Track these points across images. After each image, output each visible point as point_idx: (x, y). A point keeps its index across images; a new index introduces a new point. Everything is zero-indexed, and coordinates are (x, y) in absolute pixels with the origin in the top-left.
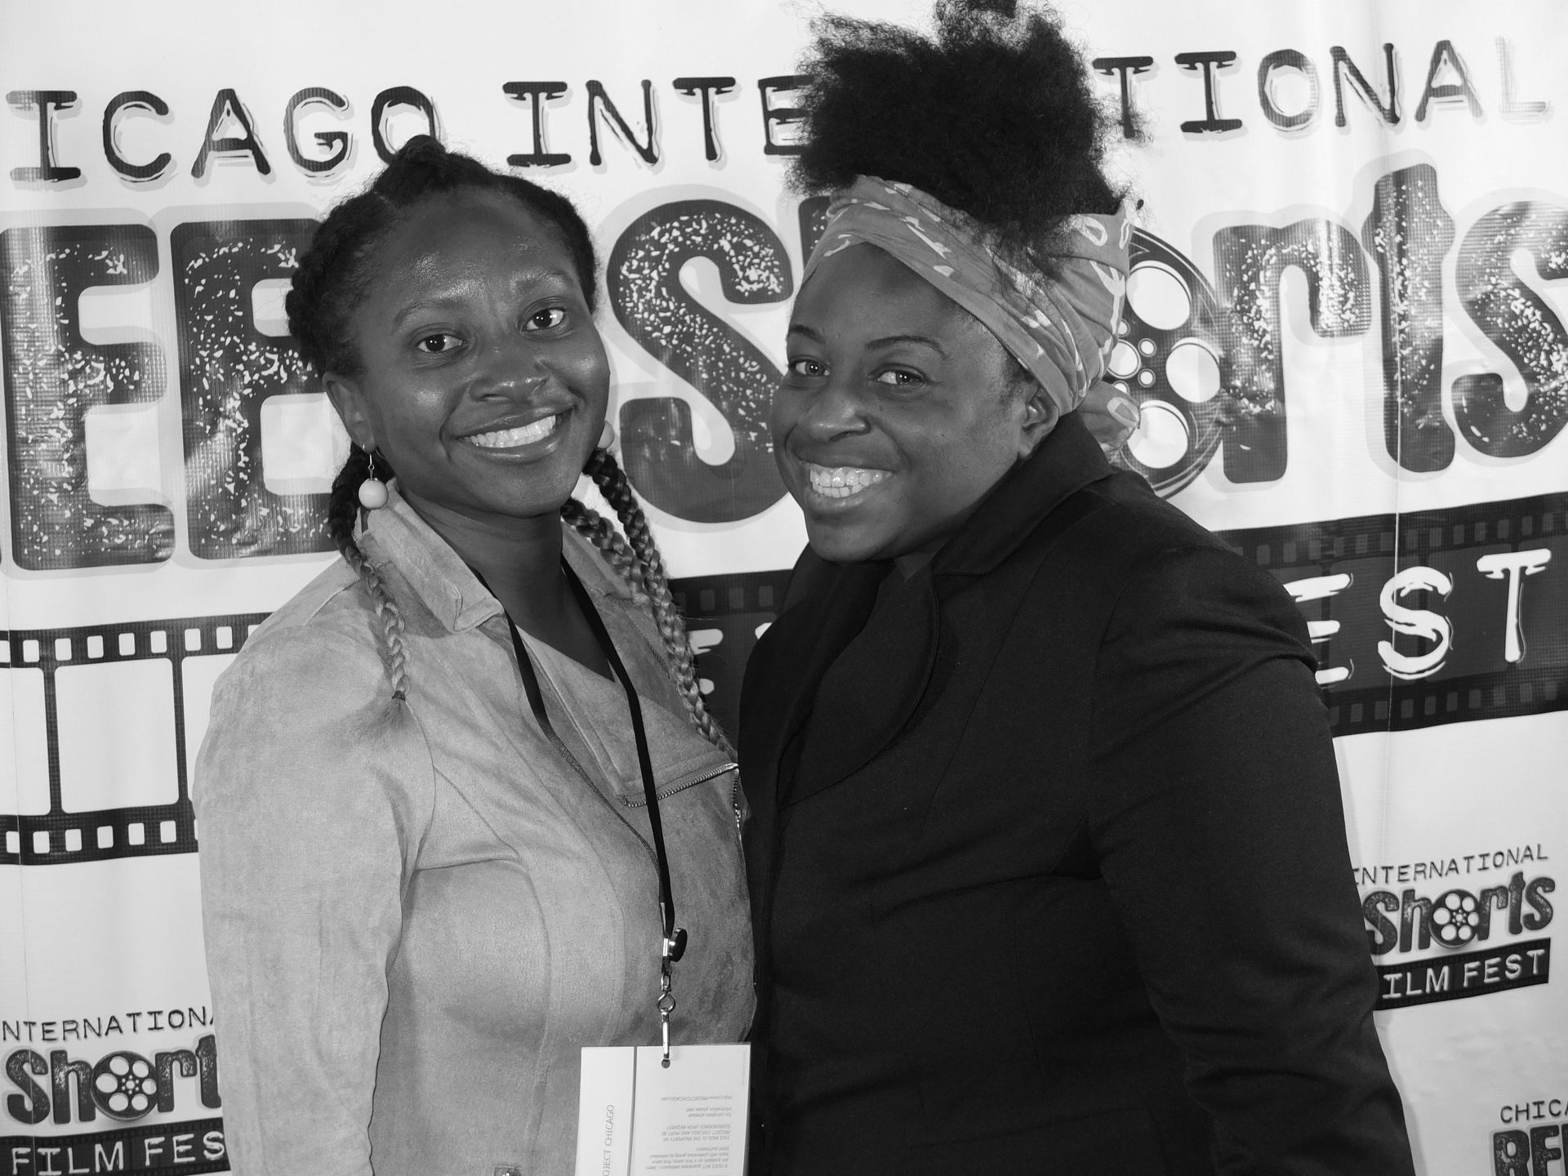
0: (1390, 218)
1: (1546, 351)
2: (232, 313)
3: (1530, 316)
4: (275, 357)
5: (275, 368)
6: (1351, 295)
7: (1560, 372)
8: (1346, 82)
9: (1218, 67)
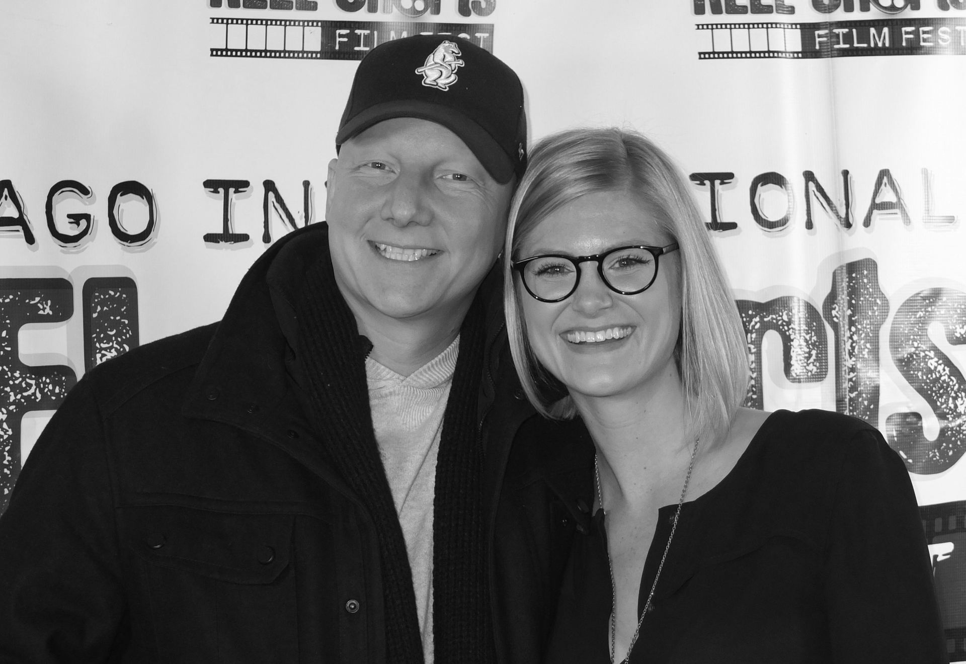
0: (843, 297)
1: (952, 397)
2: (3, 348)
3: (941, 371)
4: (33, 382)
5: (32, 390)
6: (814, 352)
7: (963, 413)
8: (814, 198)
9: (721, 184)
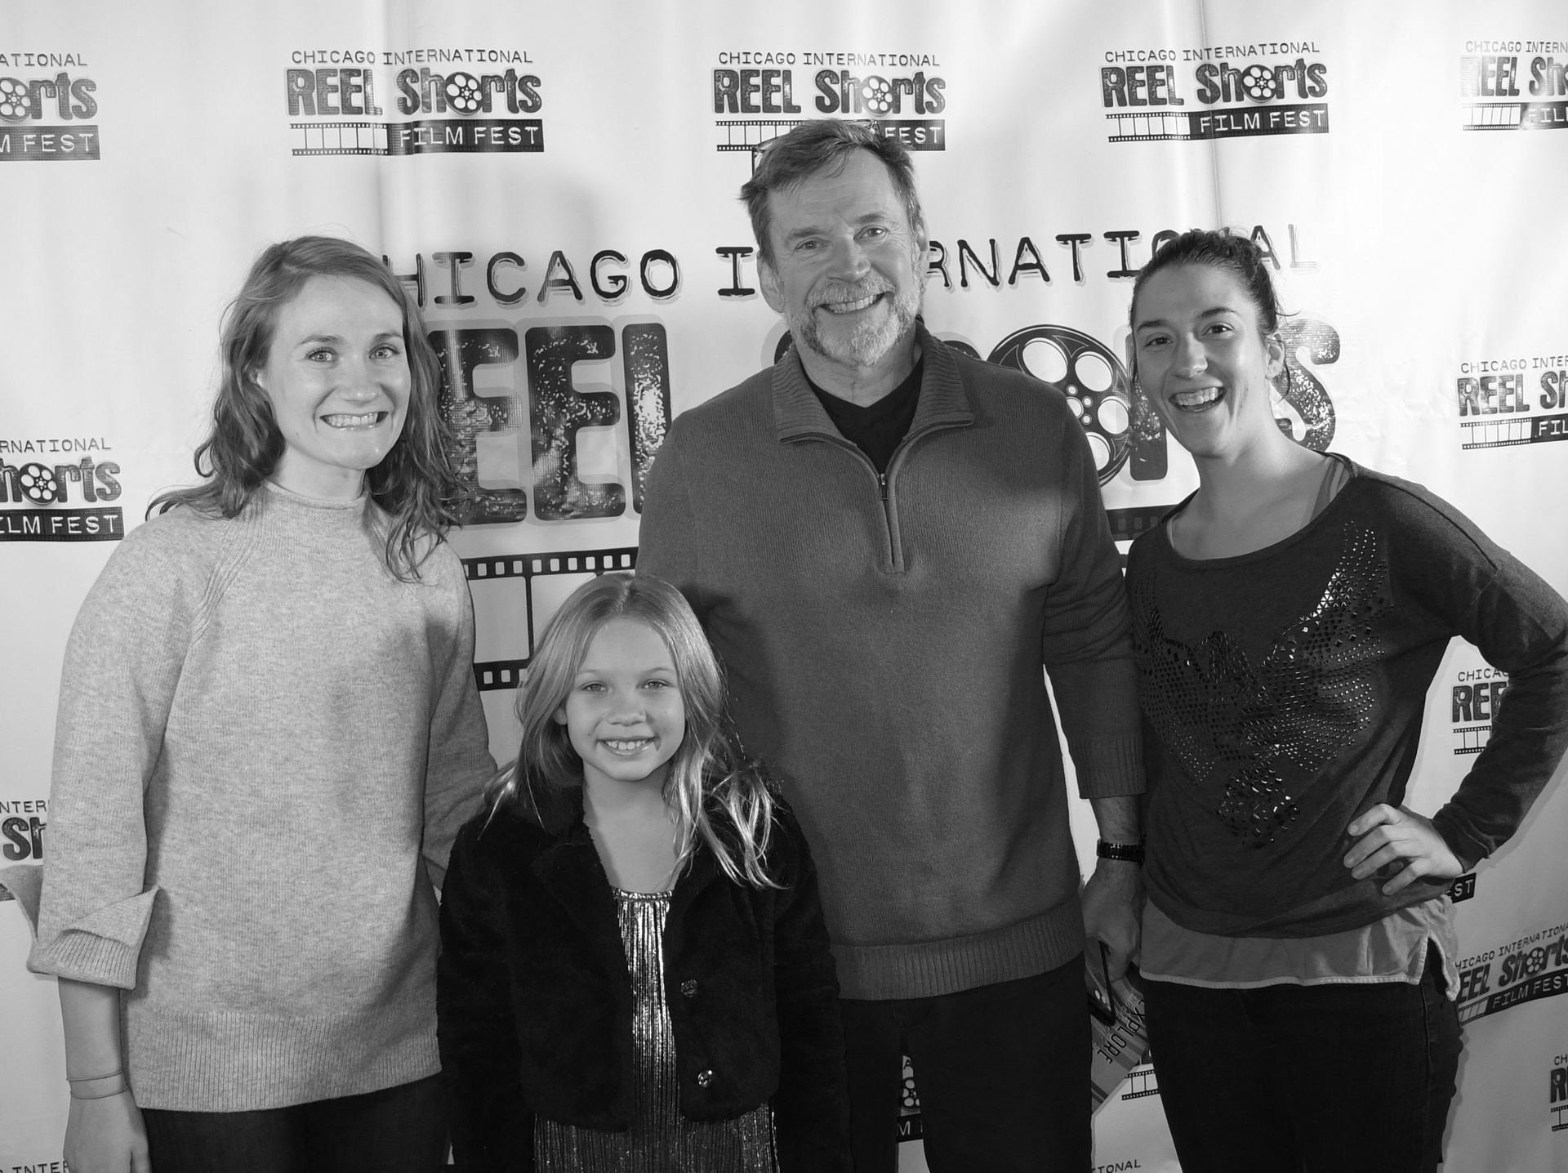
1: (1316, 406)
2: (560, 380)
3: (1307, 386)
4: (584, 405)
5: (584, 411)
7: (1324, 418)
9: (1129, 240)
